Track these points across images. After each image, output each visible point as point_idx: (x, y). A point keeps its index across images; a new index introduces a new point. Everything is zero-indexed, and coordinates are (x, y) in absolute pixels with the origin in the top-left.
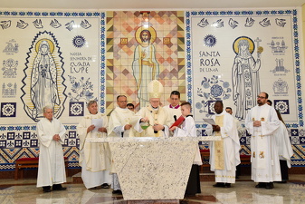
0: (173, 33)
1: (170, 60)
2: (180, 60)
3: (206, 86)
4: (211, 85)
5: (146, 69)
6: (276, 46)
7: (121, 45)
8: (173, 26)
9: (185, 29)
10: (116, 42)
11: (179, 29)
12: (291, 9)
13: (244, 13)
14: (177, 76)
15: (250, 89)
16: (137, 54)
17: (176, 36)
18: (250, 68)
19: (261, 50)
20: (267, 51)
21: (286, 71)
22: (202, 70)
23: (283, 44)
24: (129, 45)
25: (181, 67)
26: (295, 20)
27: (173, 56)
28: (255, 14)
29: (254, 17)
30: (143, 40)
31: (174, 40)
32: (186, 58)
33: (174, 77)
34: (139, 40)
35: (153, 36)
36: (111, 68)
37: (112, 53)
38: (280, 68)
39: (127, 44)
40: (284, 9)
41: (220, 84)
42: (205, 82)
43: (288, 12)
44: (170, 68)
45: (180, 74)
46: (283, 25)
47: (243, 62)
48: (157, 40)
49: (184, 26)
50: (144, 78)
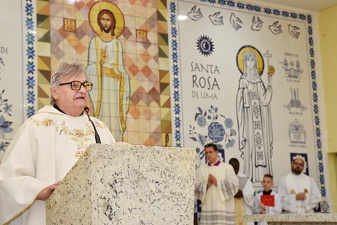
0: (150, 22)
1: (147, 71)
2: (163, 73)
3: (201, 123)
4: (209, 122)
5: (110, 83)
6: (289, 67)
7: (64, 32)
8: (151, 11)
9: (168, 19)
10: (56, 24)
11: (160, 17)
12: (305, 12)
13: (250, 7)
14: (158, 101)
15: (260, 132)
16: (93, 53)
17: (156, 29)
18: (259, 99)
19: (272, 70)
20: (280, 74)
21: (303, 108)
22: (195, 95)
23: (298, 66)
24: (79, 33)
25: (164, 86)
26: (310, 31)
27: (152, 64)
28: (262, 13)
29: (262, 15)
30: (102, 28)
31: (153, 37)
32: (171, 70)
33: (154, 103)
34: (97, 27)
35: (119, 24)
36: (46, 74)
37: (47, 46)
38: (295, 103)
39: (75, 32)
40: (298, 11)
41: (221, 120)
42: (199, 116)
43: (302, 17)
44: (147, 86)
45: (163, 99)
46: (297, 35)
47: (250, 87)
48: (125, 32)
49: (167, 14)
50: (105, 100)
